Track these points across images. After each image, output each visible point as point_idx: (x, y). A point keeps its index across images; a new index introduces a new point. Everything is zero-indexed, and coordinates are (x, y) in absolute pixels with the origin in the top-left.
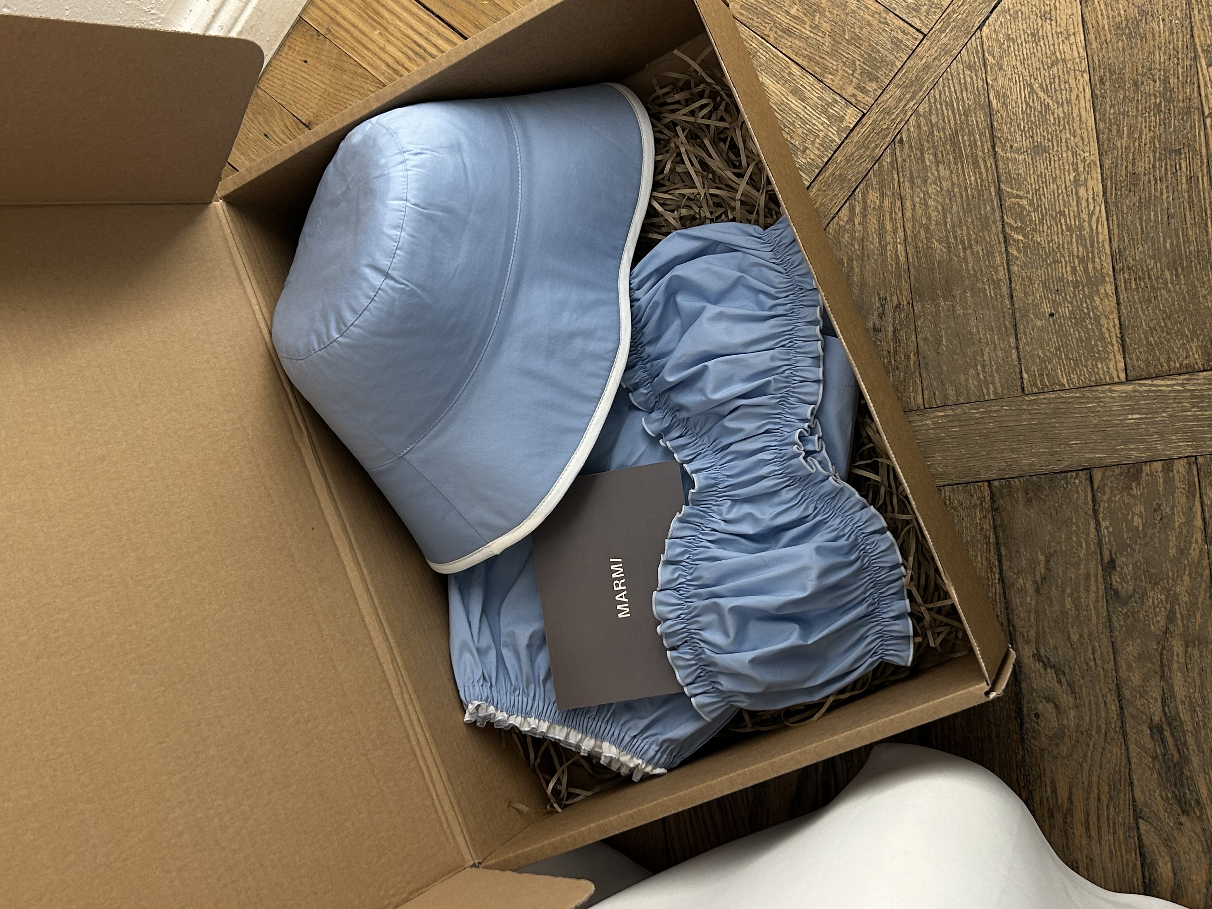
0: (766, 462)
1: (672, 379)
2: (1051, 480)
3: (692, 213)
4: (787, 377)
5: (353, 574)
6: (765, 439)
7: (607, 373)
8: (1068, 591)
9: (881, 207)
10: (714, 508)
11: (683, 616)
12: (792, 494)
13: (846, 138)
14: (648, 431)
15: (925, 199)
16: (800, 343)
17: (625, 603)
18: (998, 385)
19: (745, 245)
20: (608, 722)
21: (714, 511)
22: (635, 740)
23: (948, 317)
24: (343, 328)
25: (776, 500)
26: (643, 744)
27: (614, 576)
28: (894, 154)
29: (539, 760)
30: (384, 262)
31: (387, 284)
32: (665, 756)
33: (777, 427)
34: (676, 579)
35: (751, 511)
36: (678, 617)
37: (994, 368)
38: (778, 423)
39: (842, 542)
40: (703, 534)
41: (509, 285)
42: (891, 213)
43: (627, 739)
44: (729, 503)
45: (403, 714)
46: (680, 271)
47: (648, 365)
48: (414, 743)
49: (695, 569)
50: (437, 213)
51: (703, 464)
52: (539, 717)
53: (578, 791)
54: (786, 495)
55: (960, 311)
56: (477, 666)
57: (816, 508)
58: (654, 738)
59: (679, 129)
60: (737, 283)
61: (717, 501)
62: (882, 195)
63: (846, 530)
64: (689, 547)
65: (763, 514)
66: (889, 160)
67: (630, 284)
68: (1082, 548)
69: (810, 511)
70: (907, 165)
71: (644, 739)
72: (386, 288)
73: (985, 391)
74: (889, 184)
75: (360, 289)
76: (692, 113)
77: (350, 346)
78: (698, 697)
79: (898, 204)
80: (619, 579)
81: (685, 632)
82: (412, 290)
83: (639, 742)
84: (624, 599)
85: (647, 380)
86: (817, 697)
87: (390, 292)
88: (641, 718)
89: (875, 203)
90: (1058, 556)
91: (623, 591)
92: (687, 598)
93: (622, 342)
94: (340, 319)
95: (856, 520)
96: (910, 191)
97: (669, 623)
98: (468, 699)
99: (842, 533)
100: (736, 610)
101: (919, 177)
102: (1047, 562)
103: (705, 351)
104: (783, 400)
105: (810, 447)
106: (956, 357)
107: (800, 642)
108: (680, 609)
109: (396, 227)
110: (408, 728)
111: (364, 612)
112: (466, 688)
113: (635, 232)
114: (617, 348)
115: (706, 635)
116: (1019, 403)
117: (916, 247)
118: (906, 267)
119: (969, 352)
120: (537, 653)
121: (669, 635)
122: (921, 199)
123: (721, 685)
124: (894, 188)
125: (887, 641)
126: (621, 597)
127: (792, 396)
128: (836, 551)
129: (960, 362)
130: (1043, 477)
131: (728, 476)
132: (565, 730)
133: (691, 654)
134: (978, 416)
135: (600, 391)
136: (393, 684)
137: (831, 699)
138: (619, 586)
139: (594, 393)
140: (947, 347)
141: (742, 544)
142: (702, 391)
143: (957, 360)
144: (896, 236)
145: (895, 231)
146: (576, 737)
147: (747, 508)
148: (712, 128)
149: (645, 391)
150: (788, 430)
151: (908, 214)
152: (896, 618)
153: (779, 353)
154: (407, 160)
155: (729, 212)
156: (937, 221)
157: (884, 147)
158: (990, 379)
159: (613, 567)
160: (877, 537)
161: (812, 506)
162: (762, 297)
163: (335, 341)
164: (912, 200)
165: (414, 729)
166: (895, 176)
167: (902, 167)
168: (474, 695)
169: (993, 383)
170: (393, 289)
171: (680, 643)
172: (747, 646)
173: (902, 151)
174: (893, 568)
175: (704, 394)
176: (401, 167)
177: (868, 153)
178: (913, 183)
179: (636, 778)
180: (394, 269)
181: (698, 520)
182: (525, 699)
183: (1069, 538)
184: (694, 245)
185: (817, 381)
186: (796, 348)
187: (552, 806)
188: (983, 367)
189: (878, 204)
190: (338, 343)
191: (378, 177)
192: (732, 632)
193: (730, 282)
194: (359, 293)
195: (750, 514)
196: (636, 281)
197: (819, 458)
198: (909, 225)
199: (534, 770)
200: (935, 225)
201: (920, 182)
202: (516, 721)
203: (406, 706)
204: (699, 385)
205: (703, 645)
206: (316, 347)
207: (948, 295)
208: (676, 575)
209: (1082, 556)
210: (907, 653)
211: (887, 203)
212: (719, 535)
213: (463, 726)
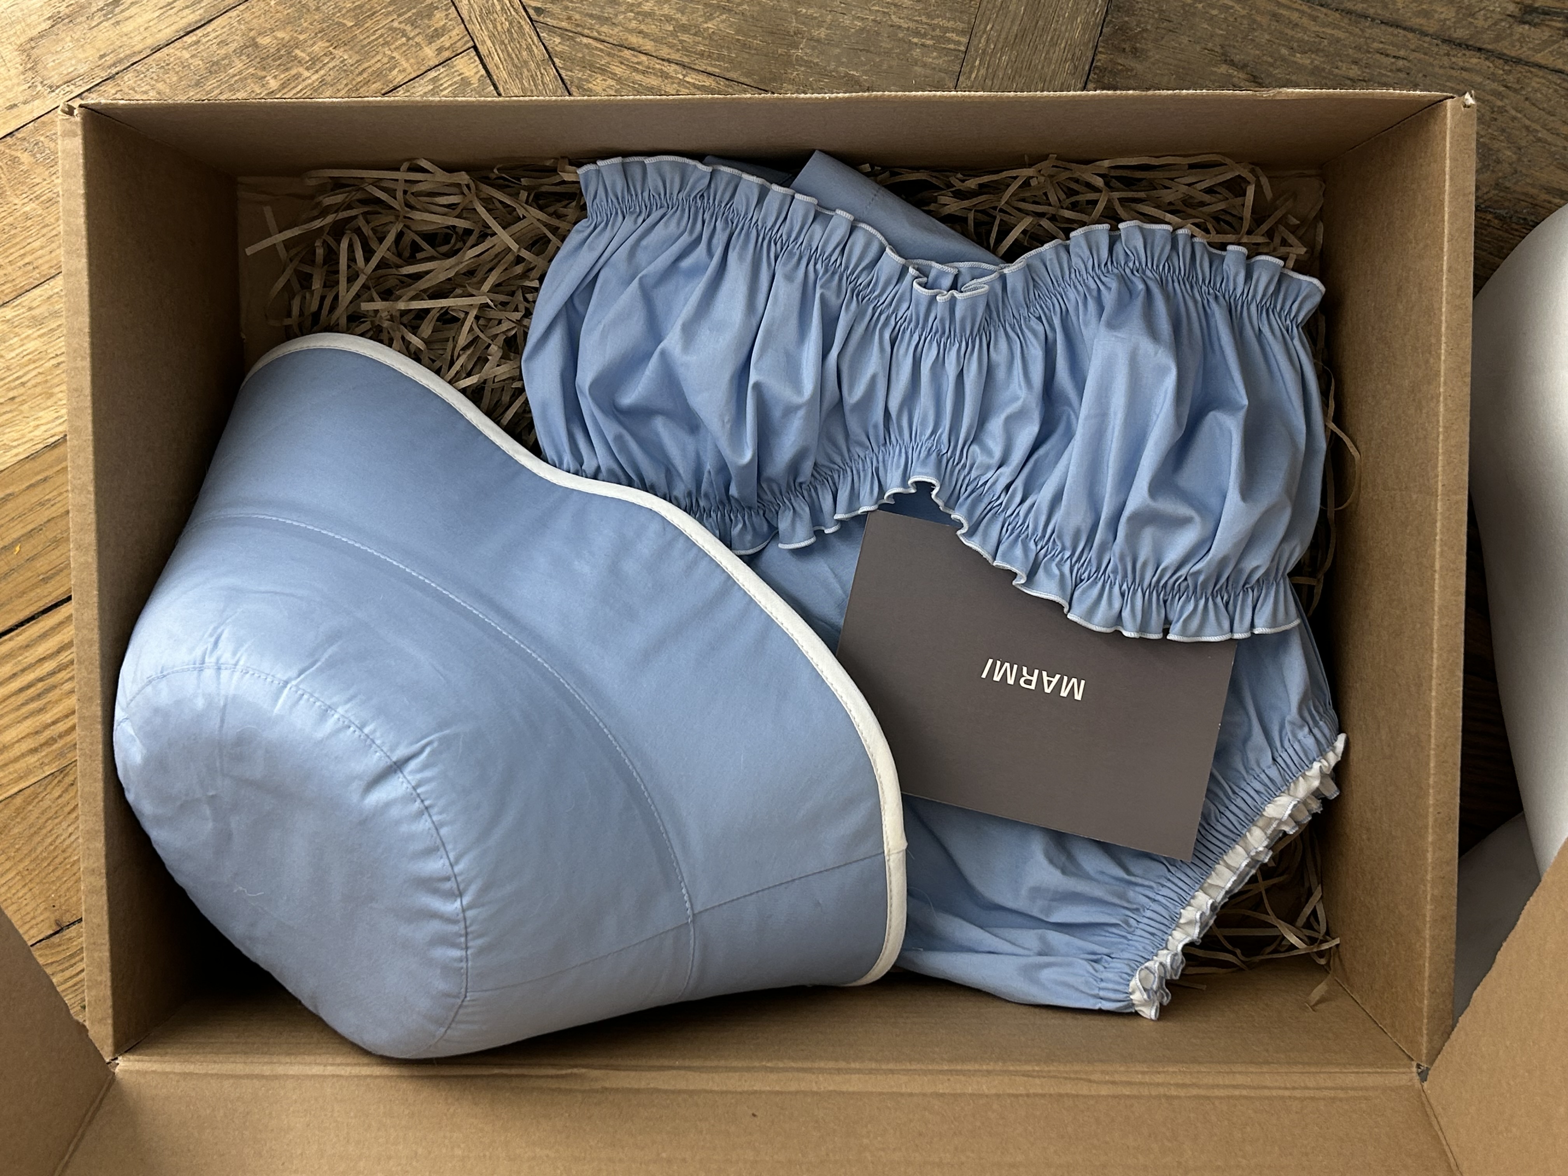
0: (939, 363)
1: (748, 455)
2: (1119, 8)
3: (502, 338)
4: (826, 271)
5: (855, 1083)
6: (902, 351)
7: (694, 550)
8: (1284, 51)
9: (619, 80)
10: (974, 474)
11: (1125, 587)
12: (1003, 344)
13: (496, 88)
14: (803, 544)
15: (638, 13)
16: (784, 230)
18: (951, 24)
19: (597, 254)
20: (1234, 793)
21: (978, 477)
22: (1279, 760)
23: (822, 53)
24: (447, 885)
25: (1001, 374)
26: (1291, 751)
27: (1011, 681)
28: (552, 29)
29: (1238, 952)
30: (375, 760)
31: (413, 772)
32: (1321, 723)
33: (893, 322)
34: (1062, 575)
35: (1003, 416)
36: (1123, 595)
37: (924, 20)
38: (888, 318)
39: (1108, 299)
40: (1006, 508)
41: (494, 621)
42: (636, 70)
43: (1273, 773)
44: (975, 448)
45: (1127, 1091)
46: (585, 377)
48: (1182, 1093)
49: (1060, 537)
50: (330, 651)
51: (898, 467)
52: (1185, 903)
53: (1307, 910)
54: (1000, 354)
55: (822, 33)
56: (1069, 965)
57: (1039, 319)
58: (1288, 727)
59: (366, 306)
60: (647, 297)
61: (964, 466)
62: (603, 71)
63: (1093, 286)
64: (1018, 536)
65: (1017, 398)
66: (557, 40)
67: (569, 472)
68: (1232, 8)
69: (1039, 328)
70: (577, 17)
71: (1282, 746)
72: (419, 776)
73: (952, 46)
74: (593, 55)
75: (398, 822)
77: (484, 890)
78: (1256, 621)
79: (627, 53)
80: (1019, 675)
81: (1151, 594)
82: (439, 739)
83: (1284, 755)
84: (1055, 680)
86: (1322, 444)
87: (428, 774)
88: (1246, 739)
89: (610, 87)
90: (1229, 46)
91: (1040, 677)
92: (1097, 570)
93: (655, 509)
94: (429, 884)
95: (1083, 267)
96: (616, 30)
97: (1126, 614)
98: (1121, 996)
99: (1095, 293)
100: (1157, 487)
101: (602, 8)
102: (1232, 63)
103: (732, 377)
104: (856, 292)
105: (947, 282)
106: (885, 67)
108: (1111, 588)
109: (324, 714)
110: (1154, 1092)
111: (929, 1089)
112: (1102, 993)
113: (493, 430)
114: (663, 518)
115: (1172, 557)
116: (990, 6)
117: (702, 54)
118: (722, 82)
119: (886, 44)
120: (1078, 866)
121: (1144, 627)
122: (635, 18)
123: (1257, 568)
124: (601, 50)
125: (1275, 307)
126: (1049, 682)
127: (858, 277)
128: (1122, 305)
129: (894, 63)
130: (1109, 18)
131: (934, 432)
132: (1220, 868)
133: (1188, 600)
134: (983, 71)
135: (718, 571)
136: (1069, 1088)
137: (1332, 426)
138: (1030, 680)
139: (716, 583)
140: (865, 73)
141: (1047, 454)
142: (790, 410)
143: (891, 67)
144: (672, 77)
145: (665, 76)
146: (1238, 854)
147: (996, 425)
148: (389, 255)
149: (740, 526)
150: (905, 306)
151: (649, 46)
152: (1248, 277)
153: (785, 265)
154: (218, 660)
156: (677, 9)
157: (535, 39)
158: (938, 32)
159: (997, 678)
160: (1119, 248)
161: (1034, 323)
162: (686, 263)
163: (464, 911)
164: (631, 31)
165: (1158, 1085)
166: (585, 40)
167: (577, 25)
168: (1119, 983)
169: (946, 30)
170: (425, 767)
171: (1163, 612)
172: (1214, 502)
173: (552, 15)
174: (1174, 246)
175: (798, 407)
176: (225, 674)
177: (533, 66)
178: (607, 19)
179: (1332, 792)
180: (392, 749)
181: (983, 505)
182: (1149, 914)
183: (1211, 19)
184: (556, 343)
185: (853, 229)
186: (789, 236)
188: (917, 33)
189: (613, 83)
190: (471, 907)
191: (222, 721)
192: (1183, 510)
193: (639, 305)
194: (404, 828)
195: (1009, 420)
196: (568, 458)
197: (968, 278)
198: (665, 52)
199: (1251, 966)
200: (683, 13)
201: (610, 10)
202: (1179, 939)
203: (1114, 1083)
204: (777, 413)
205: (1183, 572)
206: (457, 953)
207: (791, 39)
208: (1056, 571)
209: (1244, 12)
210: (1304, 285)
211: (618, 70)
212: (1019, 483)
213: (1161, 1023)
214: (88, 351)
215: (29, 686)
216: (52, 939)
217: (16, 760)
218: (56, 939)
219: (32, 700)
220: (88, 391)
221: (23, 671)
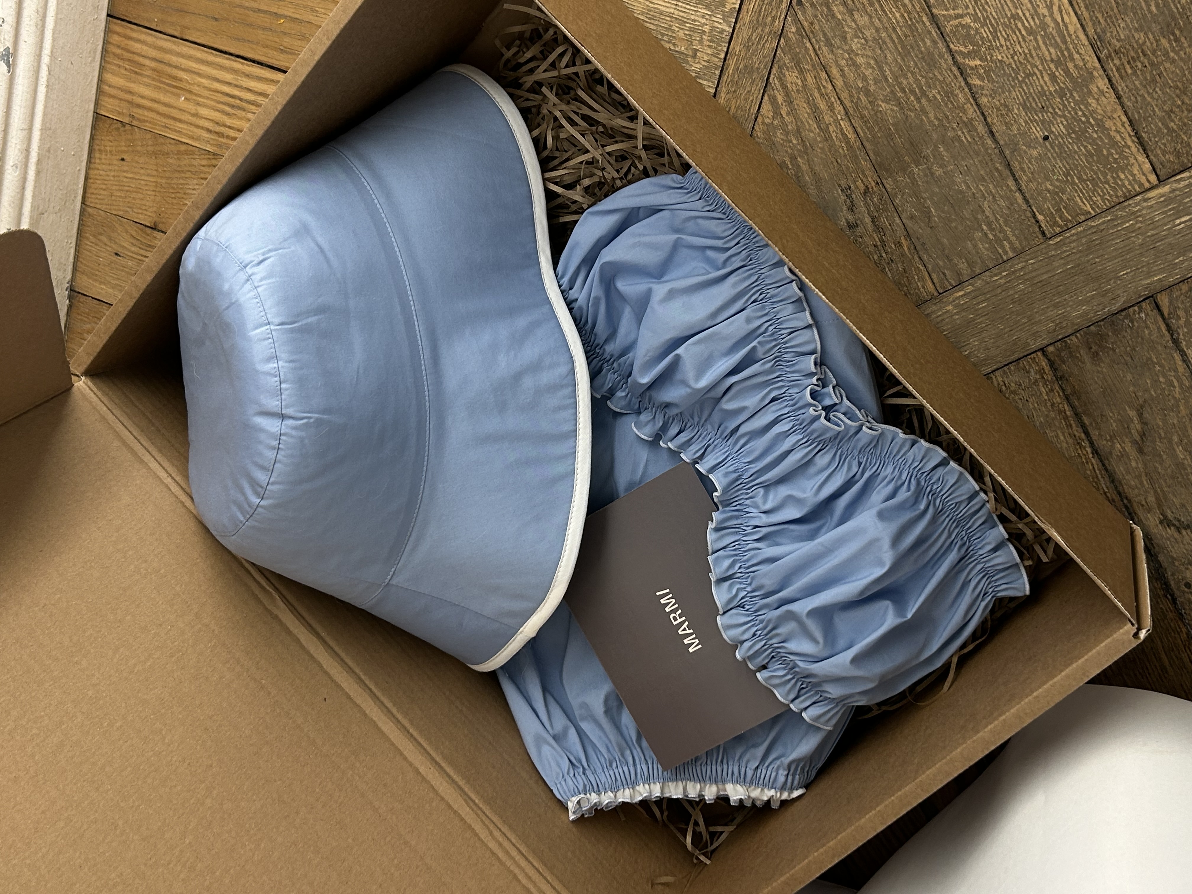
0: (786, 434)
1: (645, 380)
2: (1113, 324)
3: (596, 179)
4: (773, 334)
5: (387, 727)
6: (774, 408)
7: (572, 400)
8: (1175, 439)
9: (804, 86)
10: (748, 502)
11: (759, 633)
12: (827, 458)
13: (736, 23)
14: (643, 437)
15: (851, 59)
16: (772, 292)
17: (691, 634)
18: (1013, 238)
19: (669, 202)
20: (722, 762)
21: (748, 506)
22: (759, 771)
23: (927, 182)
24: (260, 489)
25: (812, 470)
26: (769, 773)
27: (667, 609)
28: (797, 21)
29: (666, 814)
30: (273, 404)
31: (287, 426)
32: (797, 777)
33: (783, 391)
34: (736, 595)
35: (789, 492)
36: (754, 635)
37: (1001, 222)
38: (783, 387)
40: (746, 535)
41: (425, 354)
42: (819, 89)
43: (750, 773)
44: (761, 491)
45: (501, 855)
46: (608, 255)
47: (615, 365)
48: (524, 881)
49: (753, 578)
50: (310, 320)
51: (716, 459)
52: (647, 781)
53: (720, 829)
54: (822, 460)
55: (939, 172)
56: (561, 757)
57: (860, 464)
58: (778, 762)
59: (544, 89)
60: (676, 246)
61: (748, 494)
62: (801, 71)
63: (904, 477)
64: (736, 555)
65: (805, 492)
66: (794, 29)
67: (560, 286)
68: (1174, 387)
69: (855, 469)
70: (817, 27)
71: (768, 767)
72: (289, 431)
73: (1000, 251)
74: (805, 57)
75: (260, 442)
76: (553, 65)
77: (275, 506)
78: (809, 710)
79: (824, 75)
80: (674, 611)
81: (769, 648)
82: (317, 419)
83: (764, 771)
84: (688, 631)
85: (620, 381)
86: (939, 663)
87: (294, 433)
88: (755, 746)
89: (797, 84)
90: (1149, 405)
91: (683, 622)
92: (755, 611)
93: (576, 358)
94: (253, 482)
95: (910, 462)
96: (831, 56)
97: (747, 645)
98: (565, 797)
99: (899, 483)
100: (814, 613)
101: (835, 36)
102: (1140, 415)
103: (670, 339)
104: (778, 360)
105: (828, 402)
106: (953, 225)
107: (899, 621)
108: (753, 626)
109: (269, 359)
110: (512, 868)
111: (417, 764)
112: (559, 786)
113: (543, 227)
114: (573, 369)
115: (792, 646)
116: (1044, 251)
117: (862, 117)
118: (858, 143)
119: (966, 214)
120: (620, 713)
121: (751, 658)
122: (847, 60)
123: (830, 693)
124: (811, 59)
125: (993, 576)
126: (685, 629)
127: (786, 353)
128: (901, 507)
129: (960, 228)
130: (1102, 323)
131: (750, 463)
132: (680, 785)
133: (784, 668)
134: (1002, 281)
135: (573, 423)
136: (478, 827)
137: (955, 660)
138: (677, 618)
139: (567, 427)
140: (939, 217)
141: (792, 531)
142: (684, 383)
143: (956, 228)
144: (834, 113)
145: (831, 108)
146: (695, 788)
147: (783, 491)
148: (581, 74)
149: (624, 394)
150: (797, 390)
151: (839, 83)
152: (995, 550)
153: (754, 311)
154: (252, 274)
155: (637, 162)
156: (874, 78)
157: (783, 16)
158: (1001, 236)
159: (663, 601)
160: (940, 471)
161: (855, 463)
162: (710, 253)
163: (257, 506)
164: (838, 65)
165: (519, 866)
166: (808, 45)
167: (812, 32)
168: (569, 791)
169: (1007, 239)
170: (295, 428)
171: (767, 661)
172: (841, 643)
173: (804, 13)
174: (971, 498)
175: (689, 386)
176: (248, 286)
177: (767, 30)
178: (832, 45)
179: (775, 806)
180: (287, 407)
181: (735, 522)
182: (625, 769)
183: (1156, 381)
184: (612, 220)
185: (809, 326)
186: (770, 298)
187: (698, 859)
188: (989, 225)
189: (800, 83)
190: (262, 507)
191: (228, 308)
192: (819, 635)
193: (668, 249)
194: (261, 447)
195: (790, 497)
196: (565, 281)
197: (843, 410)
198: (844, 95)
199: (664, 825)
200: (875, 84)
201: (838, 42)
202: (625, 796)
203: (500, 845)
204: (678, 376)
205: (792, 657)
206: (242, 519)
207: (918, 158)
208: (734, 592)
209: (1177, 396)
210: (1020, 581)
211: (810, 80)
212: (765, 531)
213: (571, 825)
214: (334, 37)
215: (232, 97)
216: (147, 229)
217: (198, 127)
218: (149, 231)
219: (229, 105)
220: (317, 58)
221: (236, 86)
